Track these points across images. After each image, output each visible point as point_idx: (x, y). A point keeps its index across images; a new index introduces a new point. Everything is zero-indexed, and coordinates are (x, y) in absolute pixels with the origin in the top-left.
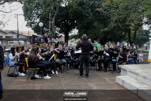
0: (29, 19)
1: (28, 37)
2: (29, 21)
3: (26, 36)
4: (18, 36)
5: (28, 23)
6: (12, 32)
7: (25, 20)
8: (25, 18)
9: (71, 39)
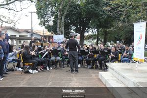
0: (42, 17)
1: (43, 36)
2: (42, 19)
3: (41, 35)
4: (32, 35)
5: (41, 22)
6: (27, 31)
7: (38, 18)
8: (39, 17)
9: (88, 39)
